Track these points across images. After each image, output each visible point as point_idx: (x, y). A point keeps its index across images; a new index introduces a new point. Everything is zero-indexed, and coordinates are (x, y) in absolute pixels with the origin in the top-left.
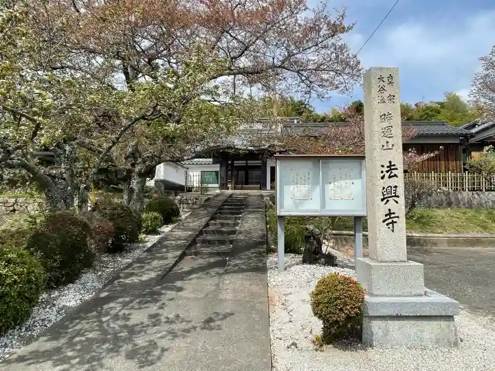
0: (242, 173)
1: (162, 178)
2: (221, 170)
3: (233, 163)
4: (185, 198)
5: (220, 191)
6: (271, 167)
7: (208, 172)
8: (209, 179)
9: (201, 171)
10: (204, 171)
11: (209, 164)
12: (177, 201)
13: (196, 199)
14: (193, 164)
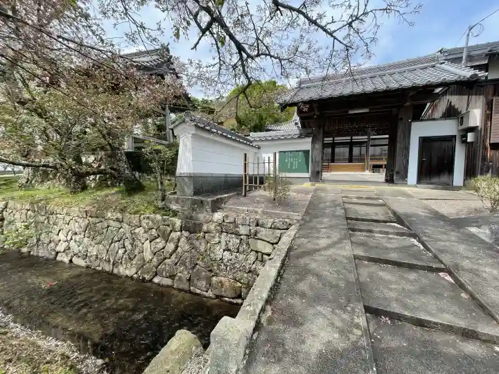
2: (313, 148)
5: (312, 185)
6: (420, 138)
7: (291, 151)
8: (292, 163)
9: (280, 152)
10: (285, 152)
11: (292, 138)
12: (214, 225)
13: (257, 225)
14: (267, 140)
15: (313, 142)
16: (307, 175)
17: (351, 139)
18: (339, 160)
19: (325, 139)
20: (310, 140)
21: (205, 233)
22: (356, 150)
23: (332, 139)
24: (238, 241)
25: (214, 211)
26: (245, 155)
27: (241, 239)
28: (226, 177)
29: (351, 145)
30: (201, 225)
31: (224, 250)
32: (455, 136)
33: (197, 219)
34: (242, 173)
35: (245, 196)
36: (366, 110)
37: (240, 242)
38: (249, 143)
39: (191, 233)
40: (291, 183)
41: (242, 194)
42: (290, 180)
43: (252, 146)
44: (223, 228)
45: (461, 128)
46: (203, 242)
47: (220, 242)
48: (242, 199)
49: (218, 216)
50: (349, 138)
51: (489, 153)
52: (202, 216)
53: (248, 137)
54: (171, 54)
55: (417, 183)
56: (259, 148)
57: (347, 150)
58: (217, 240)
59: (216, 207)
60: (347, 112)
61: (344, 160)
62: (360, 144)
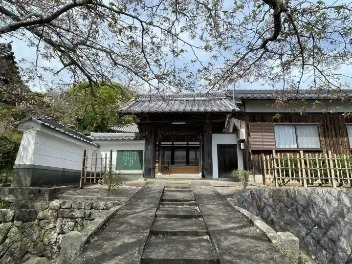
0: (168, 154)
1: (28, 163)
2: (146, 149)
3: (160, 143)
4: (67, 205)
5: (145, 180)
6: (217, 145)
7: (128, 151)
8: (128, 161)
9: (118, 151)
10: (122, 151)
11: (129, 140)
12: (50, 211)
13: (92, 208)
14: (106, 140)
15: (146, 144)
16: (141, 172)
17: (188, 144)
18: (179, 163)
19: (162, 143)
20: (143, 142)
21: (40, 220)
22: (192, 154)
23: (171, 143)
24: (73, 224)
25: (51, 199)
26: (85, 151)
27: (76, 222)
28: (64, 171)
29: (188, 149)
30: (36, 213)
31: (59, 234)
32: (236, 145)
33: (33, 207)
34: (80, 169)
35: (82, 188)
36: (183, 123)
37: (75, 224)
38: (89, 142)
39: (24, 222)
40: (127, 180)
41: (79, 186)
42: (126, 176)
43: (92, 144)
44: (59, 214)
45: (238, 140)
46: (37, 229)
47: (55, 227)
48: (79, 191)
49: (56, 203)
50: (186, 143)
51: (252, 157)
52: (38, 205)
53: (88, 137)
54: (12, 51)
55: (219, 177)
56: (98, 147)
57: (184, 153)
58: (52, 225)
59: (53, 196)
60: (171, 123)
61: (182, 163)
62: (196, 149)
